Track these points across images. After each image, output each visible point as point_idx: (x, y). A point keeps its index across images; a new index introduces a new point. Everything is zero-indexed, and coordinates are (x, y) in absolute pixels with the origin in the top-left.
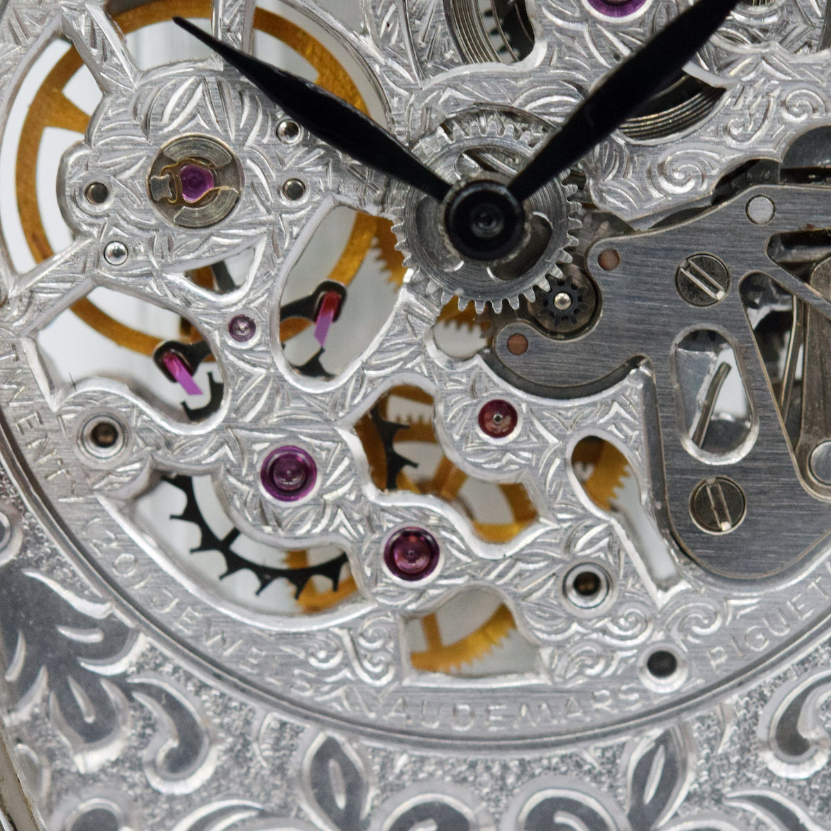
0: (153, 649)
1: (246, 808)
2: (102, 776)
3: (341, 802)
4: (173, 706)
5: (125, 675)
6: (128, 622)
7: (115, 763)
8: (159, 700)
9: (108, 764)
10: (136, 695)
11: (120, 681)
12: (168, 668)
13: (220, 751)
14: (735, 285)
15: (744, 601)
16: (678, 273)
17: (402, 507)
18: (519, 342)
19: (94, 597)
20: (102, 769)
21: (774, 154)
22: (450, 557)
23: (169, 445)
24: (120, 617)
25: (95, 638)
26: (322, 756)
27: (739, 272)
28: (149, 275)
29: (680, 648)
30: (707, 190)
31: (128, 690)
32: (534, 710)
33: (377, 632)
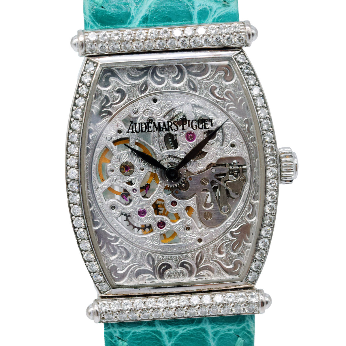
0: (122, 240)
1: (137, 265)
3: (151, 263)
4: (125, 249)
5: (118, 245)
6: (118, 237)
7: (117, 258)
8: (123, 248)
11: (117, 245)
12: (124, 243)
13: (133, 256)
14: (210, 182)
15: (212, 230)
16: (201, 181)
17: (160, 218)
18: (177, 192)
19: (113, 233)
20: (114, 259)
21: (215, 162)
22: (167, 225)
23: (124, 209)
24: (117, 235)
25: (113, 239)
26: (148, 256)
27: (210, 180)
28: (120, 183)
29: (203, 238)
30: (205, 168)
31: (118, 247)
32: (181, 248)
33: (156, 237)
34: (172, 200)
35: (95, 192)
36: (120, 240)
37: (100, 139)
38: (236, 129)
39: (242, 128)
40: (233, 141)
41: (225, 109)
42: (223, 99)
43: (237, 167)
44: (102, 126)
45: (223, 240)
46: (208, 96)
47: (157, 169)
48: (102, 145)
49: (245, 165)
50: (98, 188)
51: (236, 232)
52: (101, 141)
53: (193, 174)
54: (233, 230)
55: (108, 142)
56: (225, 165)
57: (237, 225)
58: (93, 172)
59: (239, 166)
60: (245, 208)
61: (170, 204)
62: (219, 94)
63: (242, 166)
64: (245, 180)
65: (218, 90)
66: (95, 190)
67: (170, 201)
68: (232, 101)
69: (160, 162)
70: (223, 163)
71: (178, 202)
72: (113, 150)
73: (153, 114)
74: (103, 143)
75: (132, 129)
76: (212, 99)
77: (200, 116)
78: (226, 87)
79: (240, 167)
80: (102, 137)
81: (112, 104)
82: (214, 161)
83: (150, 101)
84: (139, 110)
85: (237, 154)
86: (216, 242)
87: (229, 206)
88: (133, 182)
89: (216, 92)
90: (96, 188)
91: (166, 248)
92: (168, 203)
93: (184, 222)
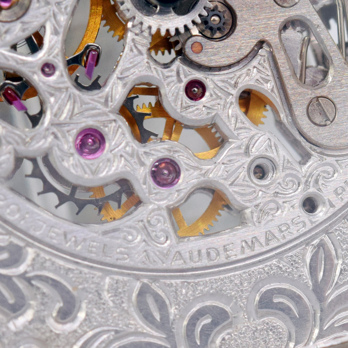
0: (38, 255)
1: (108, 331)
2: (26, 331)
3: (158, 317)
4: (55, 284)
5: (26, 272)
6: (22, 244)
8: (47, 282)
9: (27, 324)
10: (34, 282)
11: (23, 276)
12: (48, 264)
13: (86, 303)
18: (197, 45)
20: (25, 327)
24: (16, 241)
26: (142, 293)
31: (29, 280)
32: (250, 243)
33: (156, 219)
34: (185, 81)
36: (31, 253)
71: (208, 84)
91: (199, 251)
92: (175, 94)
93: (242, 151)
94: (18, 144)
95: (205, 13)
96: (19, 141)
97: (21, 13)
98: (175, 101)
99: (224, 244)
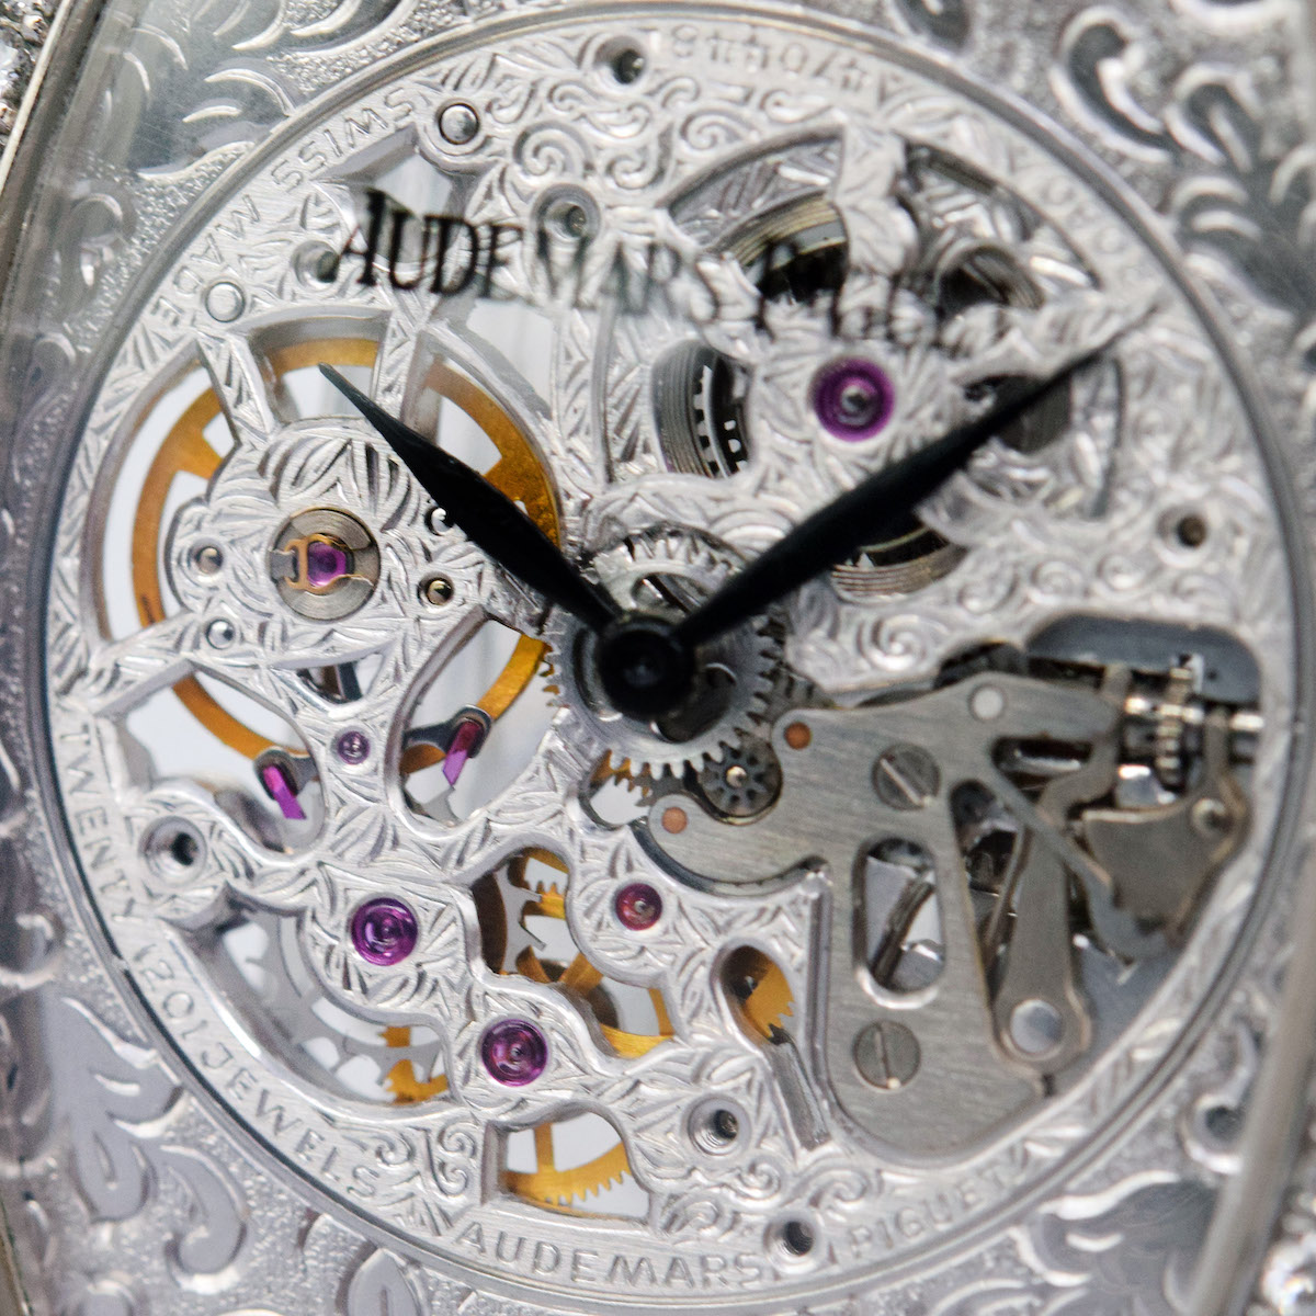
0: (196, 1114)
5: (161, 1140)
6: (173, 1077)
10: (170, 1167)
12: (210, 1140)
14: (944, 791)
15: (903, 1179)
16: (876, 768)
17: (512, 997)
18: (675, 816)
19: (135, 1041)
21: (1017, 639)
22: (559, 1065)
23: (250, 874)
25: (131, 1089)
27: (952, 774)
28: (255, 667)
29: (821, 1221)
30: (928, 667)
32: (632, 1268)
33: (459, 1140)
34: (624, 879)
35: (52, 699)
36: (184, 1107)
37: (154, 299)
38: (1228, 400)
39: (1276, 397)
40: (1184, 491)
41: (1163, 228)
42: (1164, 140)
43: (1193, 715)
44: (184, 201)
45: (972, 1270)
46: (1041, 96)
47: (556, 611)
48: (168, 344)
49: (1253, 706)
50: (81, 673)
51: (1093, 1226)
52: (159, 316)
53: (827, 704)
54: (1076, 1208)
55: (219, 329)
56: (1095, 675)
57: (1110, 1177)
58: (63, 541)
59: (1209, 705)
60: (1191, 1051)
61: (605, 906)
62: (1133, 91)
63: (1232, 708)
64: (1231, 826)
65: (1135, 57)
66: (55, 683)
67: (612, 886)
68: (1228, 168)
69: (588, 556)
70: (1087, 658)
71: (669, 905)
72: (239, 400)
73: (589, 167)
74: (170, 334)
75: (369, 256)
76: (1074, 129)
77: (963, 244)
78: (1207, 49)
79: (1217, 720)
80: (176, 282)
81: (287, 42)
82: (1009, 628)
83: (579, 60)
84: (486, 119)
85: (1203, 608)
86: (918, 1278)
87: (1071, 1012)
88: (363, 677)
89: (1114, 73)
90: (70, 669)
91: (521, 1241)
92: (593, 900)
93: (687, 1070)
94: (237, 875)
95: (717, 755)
96: (242, 870)
97: (343, 611)
98: (587, 914)
99: (579, 1247)
